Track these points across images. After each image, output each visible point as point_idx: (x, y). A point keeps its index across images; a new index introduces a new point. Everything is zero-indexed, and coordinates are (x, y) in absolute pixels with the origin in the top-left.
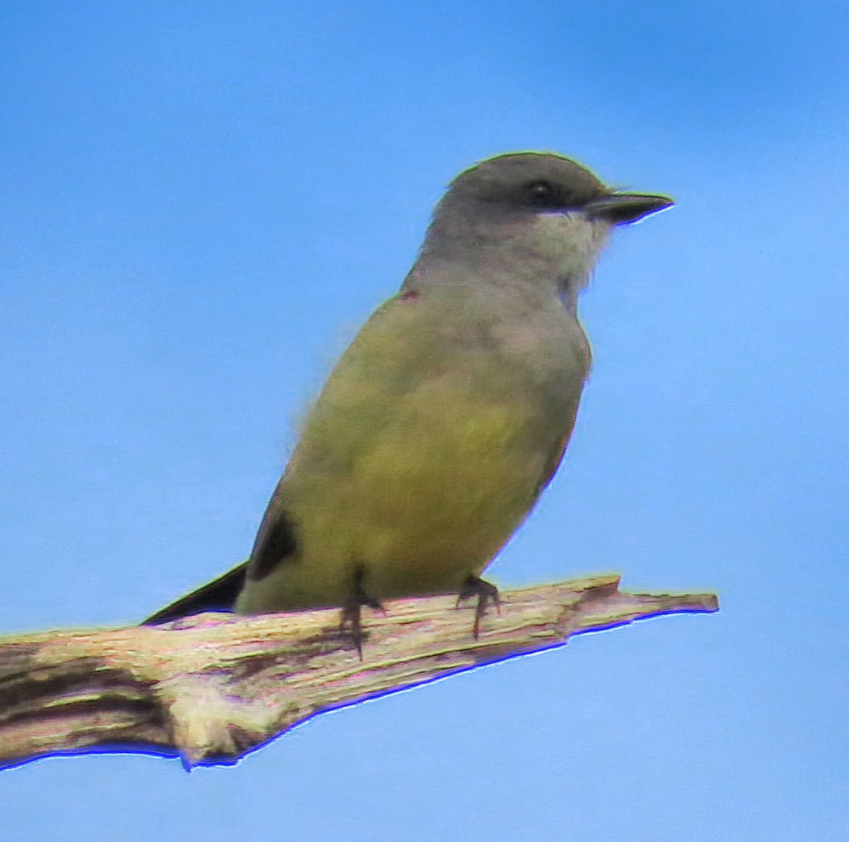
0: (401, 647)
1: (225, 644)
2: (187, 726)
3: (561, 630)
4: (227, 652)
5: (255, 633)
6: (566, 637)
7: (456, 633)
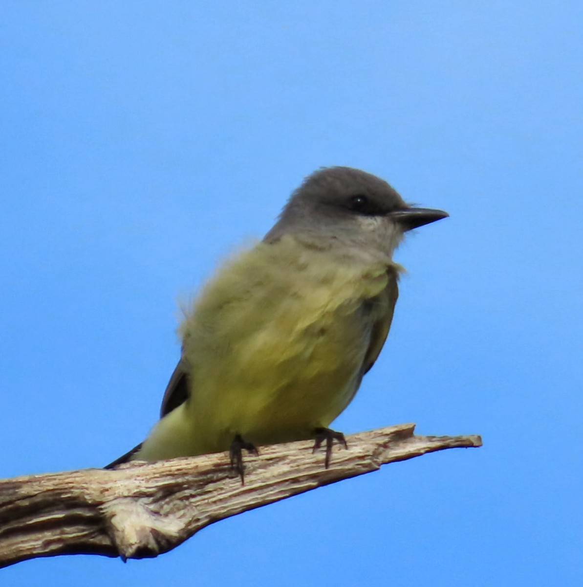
0: (268, 475)
1: (148, 477)
2: (123, 531)
3: (375, 460)
4: (150, 482)
5: (168, 469)
6: (379, 465)
7: (304, 464)
